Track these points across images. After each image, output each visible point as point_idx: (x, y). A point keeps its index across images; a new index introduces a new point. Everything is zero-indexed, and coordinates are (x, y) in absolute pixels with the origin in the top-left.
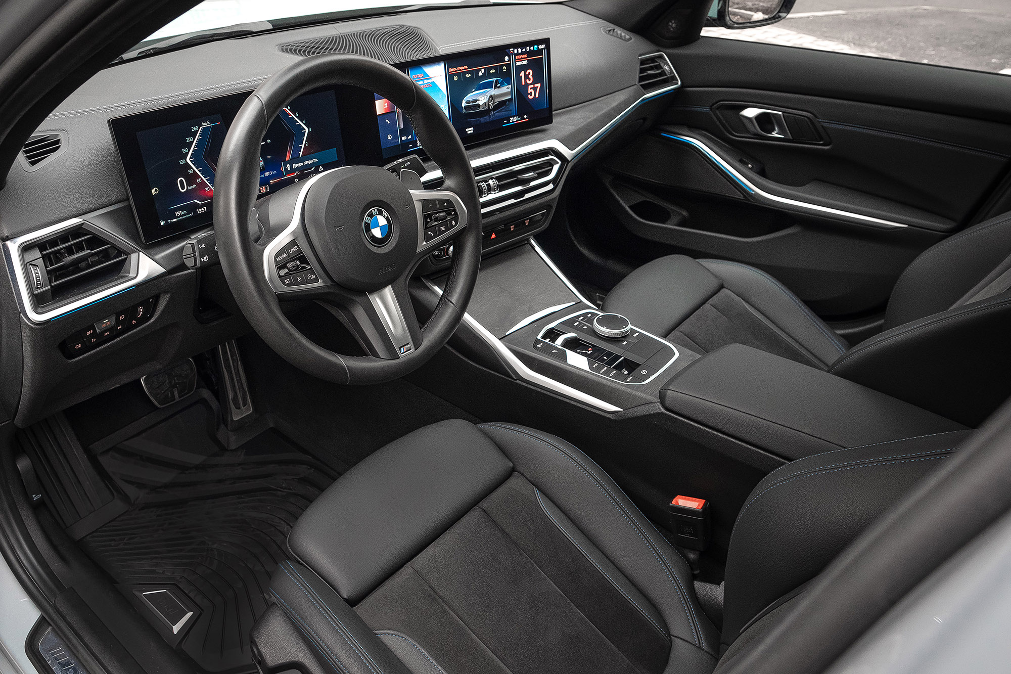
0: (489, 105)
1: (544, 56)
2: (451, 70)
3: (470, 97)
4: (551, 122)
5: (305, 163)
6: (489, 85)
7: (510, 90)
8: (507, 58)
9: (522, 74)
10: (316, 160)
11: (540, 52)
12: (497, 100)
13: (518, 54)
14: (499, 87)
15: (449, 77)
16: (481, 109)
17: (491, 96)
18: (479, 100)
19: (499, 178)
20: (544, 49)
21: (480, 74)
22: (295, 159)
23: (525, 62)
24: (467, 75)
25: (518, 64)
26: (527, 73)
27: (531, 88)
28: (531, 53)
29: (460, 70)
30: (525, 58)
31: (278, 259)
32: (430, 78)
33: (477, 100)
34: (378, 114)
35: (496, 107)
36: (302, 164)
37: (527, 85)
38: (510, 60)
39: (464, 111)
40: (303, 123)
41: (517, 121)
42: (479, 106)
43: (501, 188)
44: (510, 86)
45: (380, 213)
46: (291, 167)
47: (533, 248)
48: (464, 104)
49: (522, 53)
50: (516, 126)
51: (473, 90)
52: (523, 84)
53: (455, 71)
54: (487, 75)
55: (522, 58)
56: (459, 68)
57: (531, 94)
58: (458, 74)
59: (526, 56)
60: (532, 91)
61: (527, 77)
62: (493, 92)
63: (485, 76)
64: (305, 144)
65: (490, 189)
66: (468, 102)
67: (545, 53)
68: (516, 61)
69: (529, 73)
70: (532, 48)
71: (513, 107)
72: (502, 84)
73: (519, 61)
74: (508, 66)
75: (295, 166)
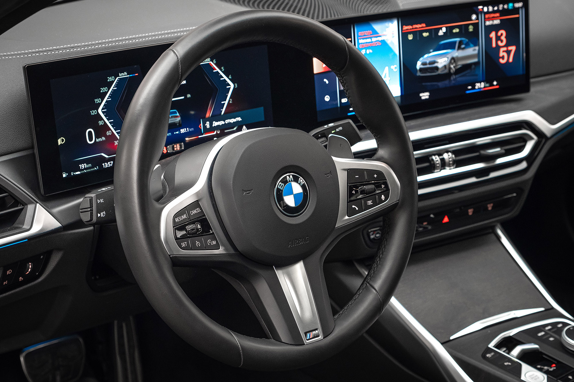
0: (450, 68)
1: (521, 15)
2: (405, 28)
3: (427, 57)
4: (528, 91)
5: (227, 121)
6: (451, 46)
7: (476, 52)
8: (474, 17)
9: (493, 35)
10: (239, 119)
11: (516, 11)
12: (460, 63)
13: (488, 12)
14: (463, 49)
15: (404, 35)
16: (439, 72)
17: (453, 58)
18: (438, 62)
20: (522, 7)
21: (441, 33)
22: (217, 117)
23: (497, 22)
24: (424, 34)
25: (488, 23)
26: (499, 34)
27: (503, 51)
28: (503, 12)
29: (417, 28)
30: (497, 17)
31: (177, 220)
32: (380, 36)
33: (434, 62)
34: (315, 72)
35: (458, 71)
36: (223, 123)
37: (498, 47)
38: (477, 19)
39: (419, 74)
40: (229, 79)
41: (485, 87)
42: (437, 68)
43: (458, 164)
44: (477, 48)
45: (296, 180)
46: (211, 124)
47: (498, 238)
48: (419, 65)
49: (493, 12)
50: (482, 93)
51: (431, 51)
52: (494, 46)
53: (410, 29)
54: (449, 34)
55: (493, 17)
56: (415, 26)
57: (503, 58)
58: (414, 33)
59: (498, 15)
60: (505, 55)
61: (498, 38)
62: (456, 53)
63: (446, 35)
64: (229, 101)
65: (444, 164)
66: (424, 64)
67: (522, 12)
68: (485, 20)
69: (502, 34)
70: (506, 7)
71: (480, 71)
72: (467, 46)
73: (489, 21)
74: (476, 26)
75: (215, 124)
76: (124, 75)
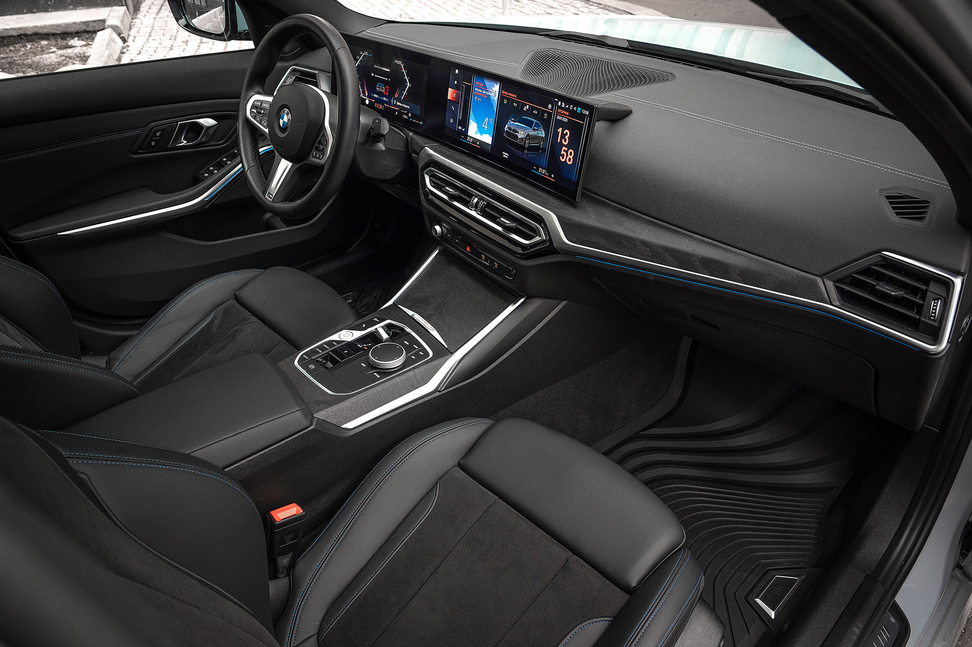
0: (525, 143)
1: (585, 123)
2: (504, 92)
3: (512, 124)
5: (403, 105)
6: (529, 124)
8: (550, 106)
9: (560, 130)
10: (409, 107)
11: (582, 116)
12: (532, 143)
13: (560, 107)
15: (502, 98)
16: (518, 142)
17: (528, 135)
18: (518, 133)
19: (489, 205)
20: (588, 116)
21: (525, 109)
23: (565, 120)
24: (514, 104)
25: (558, 117)
26: (565, 133)
27: (564, 150)
28: (573, 114)
29: (510, 96)
30: (567, 115)
32: (487, 91)
33: (516, 132)
34: (449, 98)
35: (531, 148)
38: (552, 109)
39: (505, 135)
40: (408, 79)
41: (545, 174)
42: (517, 137)
45: (287, 114)
48: (506, 128)
49: (564, 109)
50: (540, 178)
52: (559, 141)
53: (506, 95)
54: (529, 113)
55: (563, 114)
56: (509, 94)
57: (563, 156)
58: (508, 99)
59: (568, 113)
60: (565, 154)
61: (563, 136)
62: (531, 132)
63: (527, 113)
65: (476, 207)
66: (509, 128)
67: (587, 120)
68: (558, 114)
69: (567, 133)
70: (575, 108)
71: (544, 158)
73: (560, 116)
74: (550, 114)
75: (398, 104)
76: (366, 53)
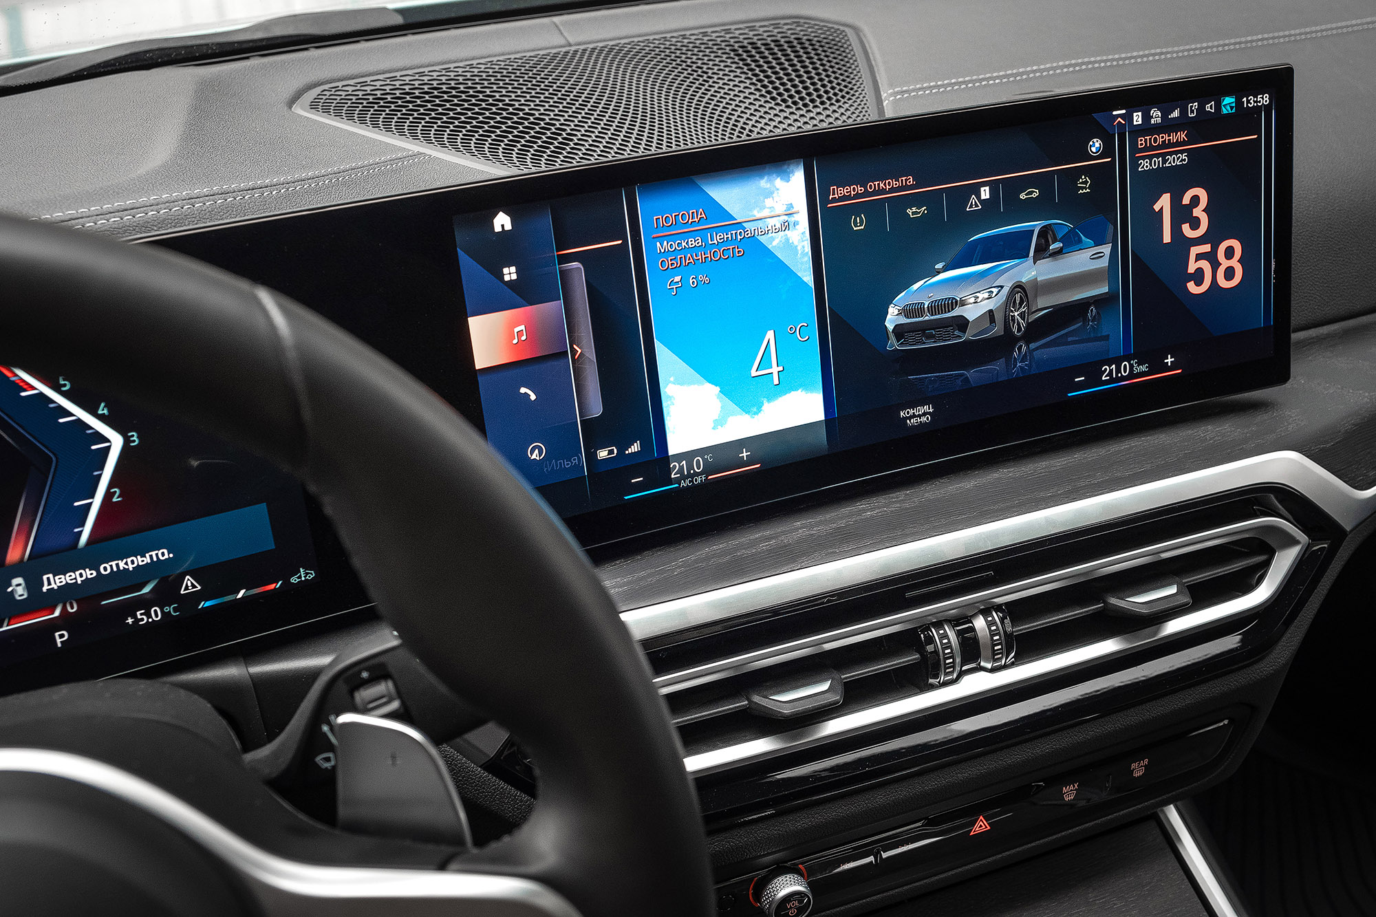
0: (1008, 321)
1: (1264, 136)
2: (837, 192)
3: (921, 292)
4: (1282, 376)
5: (106, 568)
6: (1013, 248)
7: (1104, 263)
8: (1096, 145)
9: (1163, 204)
10: (164, 554)
11: (1245, 119)
12: (1045, 303)
13: (1147, 129)
14: (1059, 252)
16: (969, 335)
17: (1019, 287)
18: (963, 303)
19: (1015, 611)
20: (1268, 108)
21: (973, 205)
22: (68, 557)
23: (1178, 160)
24: (909, 212)
25: (1145, 165)
26: (1186, 200)
27: (1199, 257)
28: (1201, 127)
29: (883, 191)
30: (1178, 144)
32: (739, 225)
33: (953, 303)
34: (480, 363)
35: (1037, 330)
36: (89, 574)
37: (1182, 244)
38: (1107, 151)
39: (893, 344)
40: (101, 418)
41: (1132, 375)
42: (962, 323)
44: (1106, 249)
46: (33, 584)
48: (893, 317)
49: (1167, 126)
51: (939, 266)
52: (1167, 238)
53: (857, 196)
54: (1004, 206)
55: (1164, 145)
56: (873, 185)
57: (1198, 277)
58: (872, 210)
59: (1182, 136)
60: (1205, 265)
61: (1182, 214)
62: (1029, 271)
64: (108, 495)
65: (971, 652)
66: (906, 312)
67: (1268, 123)
68: (1138, 154)
69: (1195, 200)
70: (1210, 107)
71: (1115, 328)
72: (1071, 243)
73: (1150, 157)
74: (1102, 173)
